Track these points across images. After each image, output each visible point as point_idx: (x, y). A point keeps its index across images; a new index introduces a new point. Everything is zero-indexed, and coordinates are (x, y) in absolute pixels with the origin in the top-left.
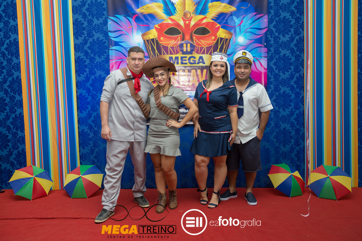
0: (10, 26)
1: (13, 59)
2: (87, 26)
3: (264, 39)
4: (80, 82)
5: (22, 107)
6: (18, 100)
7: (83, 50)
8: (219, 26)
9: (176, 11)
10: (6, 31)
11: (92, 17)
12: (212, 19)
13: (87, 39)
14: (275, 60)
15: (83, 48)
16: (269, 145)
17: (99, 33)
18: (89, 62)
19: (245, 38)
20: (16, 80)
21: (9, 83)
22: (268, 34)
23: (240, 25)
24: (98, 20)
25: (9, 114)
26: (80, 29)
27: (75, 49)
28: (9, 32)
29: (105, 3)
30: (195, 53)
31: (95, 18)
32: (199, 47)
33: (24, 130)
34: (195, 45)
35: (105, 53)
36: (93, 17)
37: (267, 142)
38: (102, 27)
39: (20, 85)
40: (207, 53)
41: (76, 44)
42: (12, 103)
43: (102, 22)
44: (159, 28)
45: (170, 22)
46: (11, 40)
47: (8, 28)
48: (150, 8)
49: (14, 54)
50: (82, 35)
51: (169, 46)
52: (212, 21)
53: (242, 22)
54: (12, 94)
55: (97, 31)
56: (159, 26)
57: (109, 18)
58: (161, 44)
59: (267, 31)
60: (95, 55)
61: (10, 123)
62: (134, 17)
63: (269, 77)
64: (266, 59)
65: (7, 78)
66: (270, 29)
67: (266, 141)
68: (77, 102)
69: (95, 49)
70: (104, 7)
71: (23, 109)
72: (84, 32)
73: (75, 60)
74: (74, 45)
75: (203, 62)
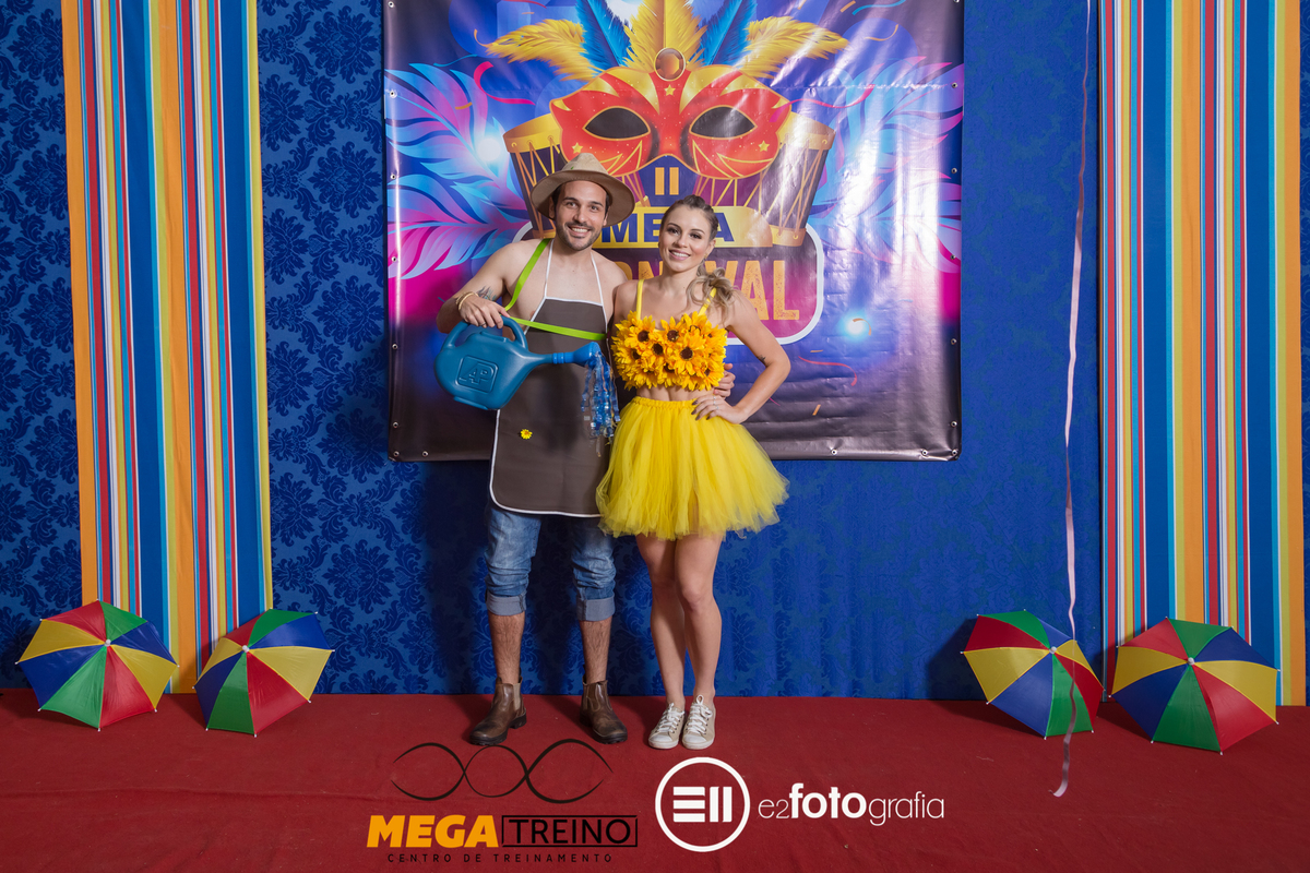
0: (37, 100)
1: (44, 217)
2: (309, 102)
4: (279, 301)
5: (73, 391)
6: (56, 366)
7: (293, 187)
8: (787, 106)
9: (630, 49)
10: (23, 120)
11: (327, 72)
12: (761, 80)
13: (307, 149)
15: (295, 180)
17: (353, 127)
18: (315, 232)
20: (52, 293)
21: (28, 305)
23: (862, 100)
24: (349, 82)
25: (25, 413)
26: (285, 112)
27: (264, 184)
28: (33, 123)
29: (376, 21)
31: (337, 72)
32: (711, 180)
33: (74, 474)
34: (698, 172)
35: (373, 198)
36: (331, 70)
38: (363, 105)
39: (65, 312)
40: (741, 203)
42: (35, 376)
43: (365, 88)
44: (568, 109)
45: (607, 88)
46: (39, 152)
47: (31, 110)
48: (537, 39)
49: (47, 200)
50: (292, 136)
52: (761, 87)
54: (37, 343)
55: (343, 122)
56: (564, 101)
57: (389, 75)
59: (961, 123)
60: (335, 205)
61: (28, 447)
62: (478, 72)
64: (958, 224)
65: (23, 288)
68: (268, 374)
69: (336, 185)
70: (370, 34)
71: (74, 398)
72: (297, 122)
73: (264, 221)
74: (263, 170)
75: (727, 235)
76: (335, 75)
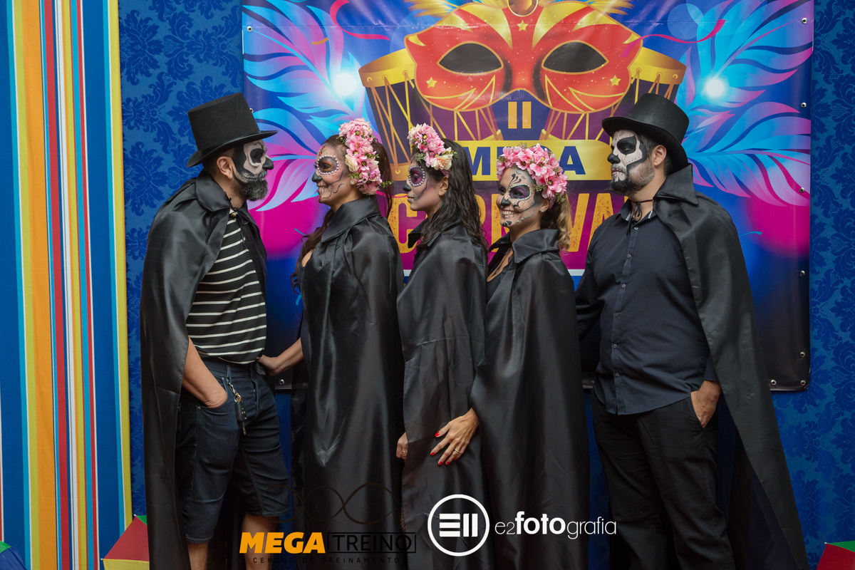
2: (168, 37)
3: (798, 87)
4: (139, 232)
7: (153, 120)
8: (637, 41)
11: (186, 8)
12: (613, 16)
13: (166, 83)
14: (838, 163)
15: (155, 113)
16: (816, 470)
17: (211, 62)
18: (174, 165)
19: (731, 84)
22: (816, 70)
23: (712, 35)
24: (208, 17)
26: (144, 47)
27: (124, 117)
30: (547, 136)
31: (196, 8)
32: (563, 114)
34: (550, 105)
36: (189, 6)
37: (808, 459)
38: (221, 40)
40: (592, 137)
41: (129, 100)
43: (223, 23)
44: (422, 44)
45: (461, 24)
50: (151, 70)
51: (456, 111)
52: (612, 22)
53: (720, 23)
55: (202, 56)
56: (418, 36)
57: (248, 12)
58: (428, 104)
59: (810, 58)
62: (334, 9)
63: (817, 221)
64: (806, 158)
66: (823, 52)
67: (804, 456)
68: (128, 303)
73: (124, 154)
74: (123, 103)
75: (579, 168)
76: (194, 11)
